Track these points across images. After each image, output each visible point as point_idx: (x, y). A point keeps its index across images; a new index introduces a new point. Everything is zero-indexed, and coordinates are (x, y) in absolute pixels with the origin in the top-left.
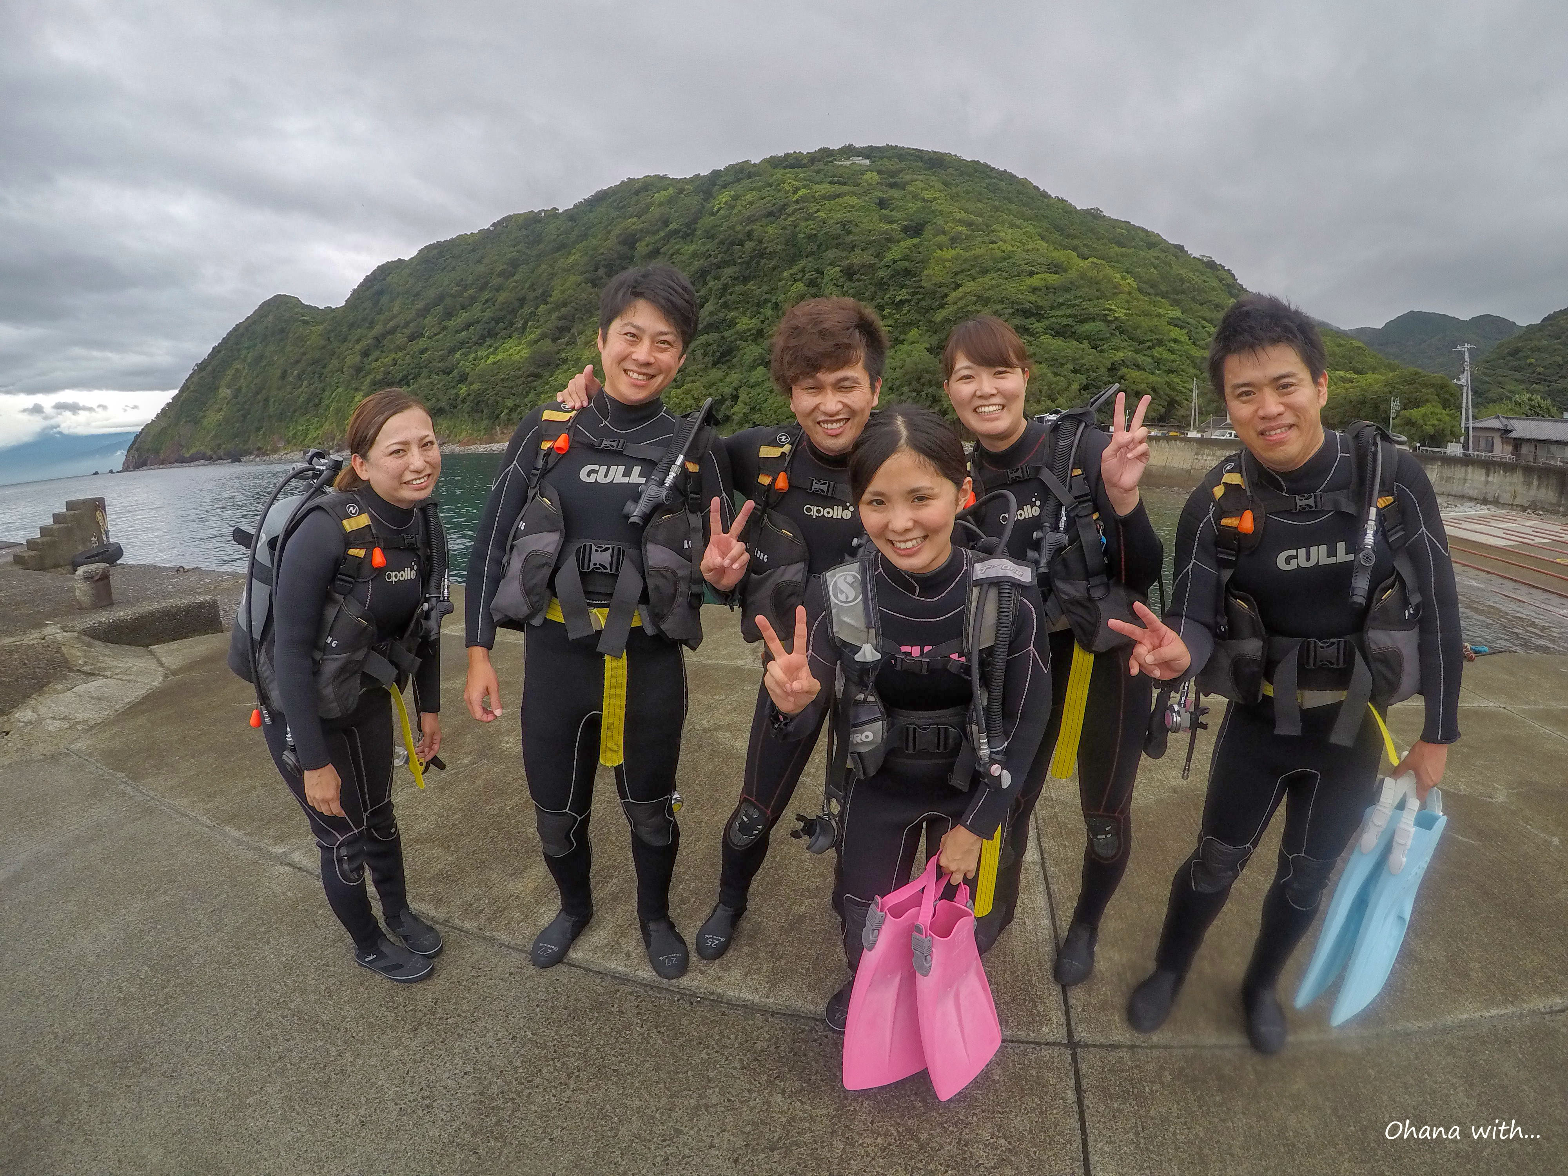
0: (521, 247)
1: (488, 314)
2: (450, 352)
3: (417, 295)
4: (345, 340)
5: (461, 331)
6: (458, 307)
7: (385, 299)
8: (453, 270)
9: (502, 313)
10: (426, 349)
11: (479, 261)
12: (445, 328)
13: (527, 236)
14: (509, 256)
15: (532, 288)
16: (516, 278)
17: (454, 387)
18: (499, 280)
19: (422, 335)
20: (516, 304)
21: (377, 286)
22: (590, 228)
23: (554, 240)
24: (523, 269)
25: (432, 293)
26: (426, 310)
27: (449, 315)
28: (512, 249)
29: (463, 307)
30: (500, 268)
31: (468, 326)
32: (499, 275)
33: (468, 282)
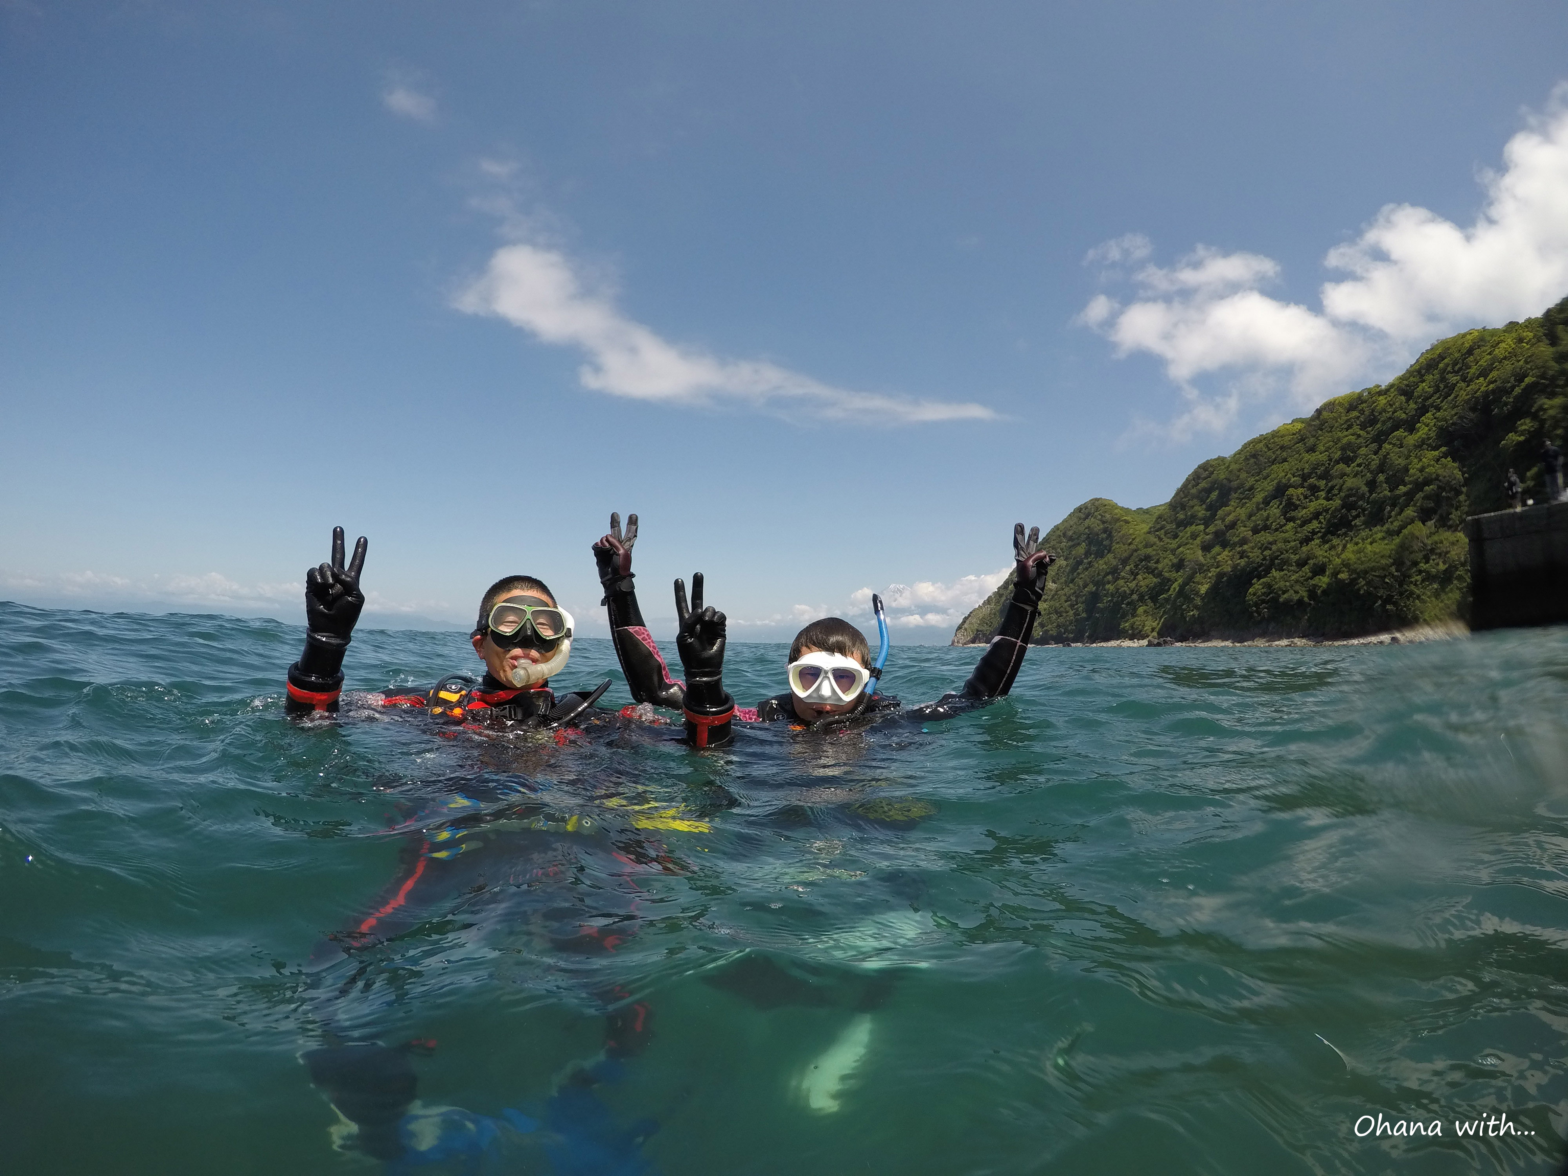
0: (1356, 429)
1: (1338, 502)
2: (1301, 543)
3: (1251, 488)
4: (1176, 536)
5: (1309, 521)
6: (1302, 497)
7: (1214, 495)
8: (1285, 460)
9: (1354, 499)
10: (1275, 542)
11: (1312, 449)
12: (1292, 519)
13: (1358, 418)
14: (1345, 441)
15: (1381, 469)
16: (1359, 461)
17: (1312, 578)
18: (1341, 466)
19: (1266, 528)
20: (1364, 489)
21: (1203, 485)
22: (1427, 399)
23: (1390, 418)
24: (1363, 451)
25: (1269, 486)
26: (1266, 502)
27: (1291, 506)
28: (1346, 433)
29: (1306, 497)
30: (1337, 455)
31: (1316, 515)
32: (1337, 462)
33: (1306, 471)
